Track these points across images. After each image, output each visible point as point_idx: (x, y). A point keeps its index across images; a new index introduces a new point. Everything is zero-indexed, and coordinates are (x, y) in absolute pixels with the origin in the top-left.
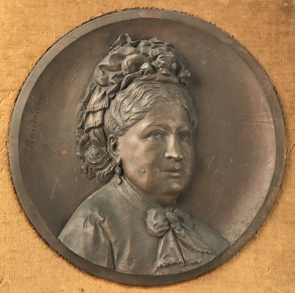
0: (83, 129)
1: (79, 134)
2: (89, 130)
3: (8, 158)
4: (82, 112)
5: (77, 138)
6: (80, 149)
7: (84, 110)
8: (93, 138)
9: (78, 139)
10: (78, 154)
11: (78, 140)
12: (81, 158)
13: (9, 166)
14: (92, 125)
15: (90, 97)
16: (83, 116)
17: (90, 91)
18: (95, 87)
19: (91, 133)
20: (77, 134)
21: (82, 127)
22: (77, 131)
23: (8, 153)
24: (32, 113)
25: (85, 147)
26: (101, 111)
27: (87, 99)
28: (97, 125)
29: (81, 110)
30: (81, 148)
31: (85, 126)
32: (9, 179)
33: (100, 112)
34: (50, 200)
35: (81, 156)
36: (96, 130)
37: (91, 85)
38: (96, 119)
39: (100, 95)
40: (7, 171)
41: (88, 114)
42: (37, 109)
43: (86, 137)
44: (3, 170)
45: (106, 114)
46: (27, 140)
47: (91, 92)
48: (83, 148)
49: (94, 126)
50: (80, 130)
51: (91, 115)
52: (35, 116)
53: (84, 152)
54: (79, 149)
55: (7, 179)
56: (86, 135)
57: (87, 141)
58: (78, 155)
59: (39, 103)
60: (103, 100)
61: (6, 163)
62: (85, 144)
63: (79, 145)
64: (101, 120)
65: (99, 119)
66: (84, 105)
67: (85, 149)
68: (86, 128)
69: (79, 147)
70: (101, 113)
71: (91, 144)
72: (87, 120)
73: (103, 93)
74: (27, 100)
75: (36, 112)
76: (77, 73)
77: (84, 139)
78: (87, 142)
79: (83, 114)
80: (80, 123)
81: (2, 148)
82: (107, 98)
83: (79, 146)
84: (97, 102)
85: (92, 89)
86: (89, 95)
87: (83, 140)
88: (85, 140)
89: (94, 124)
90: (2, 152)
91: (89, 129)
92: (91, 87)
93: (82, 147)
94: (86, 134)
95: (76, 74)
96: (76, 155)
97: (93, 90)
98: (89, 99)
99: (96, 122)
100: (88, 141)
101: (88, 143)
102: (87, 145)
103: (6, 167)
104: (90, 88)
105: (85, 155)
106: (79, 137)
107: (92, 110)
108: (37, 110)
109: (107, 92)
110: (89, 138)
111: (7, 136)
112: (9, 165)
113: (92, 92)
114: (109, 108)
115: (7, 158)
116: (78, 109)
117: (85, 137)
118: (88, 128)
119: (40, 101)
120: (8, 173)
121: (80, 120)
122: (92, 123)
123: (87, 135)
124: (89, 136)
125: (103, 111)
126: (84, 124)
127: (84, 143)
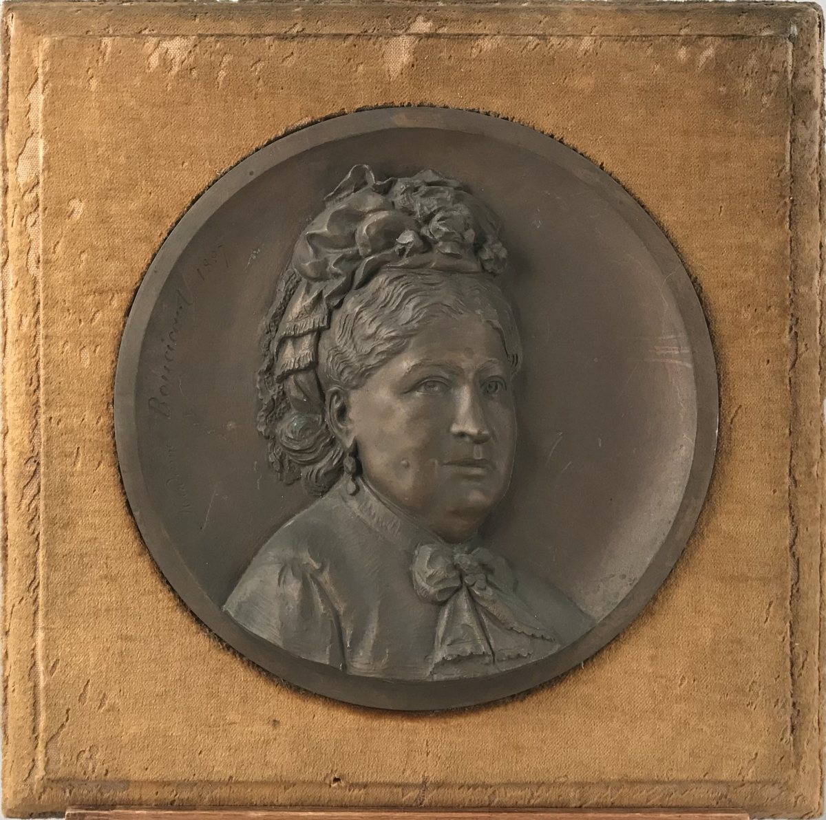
0: (272, 374)
1: (263, 384)
2: (285, 377)
3: (114, 436)
4: (268, 337)
5: (260, 394)
6: (266, 419)
7: (273, 333)
8: (294, 393)
9: (260, 396)
10: (262, 429)
11: (262, 400)
12: (268, 438)
13: (116, 455)
14: (292, 366)
15: (287, 304)
16: (271, 345)
17: (286, 292)
18: (298, 282)
19: (290, 383)
20: (258, 386)
21: (270, 369)
22: (258, 378)
23: (113, 427)
24: (162, 340)
25: (275, 413)
26: (312, 336)
27: (281, 308)
28: (303, 366)
29: (267, 333)
30: (269, 416)
31: (277, 369)
32: (116, 483)
33: (309, 337)
34: (203, 529)
35: (267, 435)
36: (301, 378)
37: (288, 277)
38: (300, 352)
39: (309, 300)
40: (111, 466)
41: (283, 342)
42: (172, 330)
43: (279, 392)
44: (102, 465)
45: (321, 342)
46: (152, 398)
47: (288, 293)
48: (272, 416)
49: (297, 367)
50: (266, 377)
51: (290, 343)
52: (168, 346)
53: (274, 426)
54: (263, 419)
55: (111, 484)
56: (279, 387)
57: (280, 400)
58: (261, 432)
59: (175, 319)
60: (315, 312)
61: (109, 449)
62: (277, 408)
63: (264, 408)
64: (311, 354)
65: (308, 351)
66: (274, 322)
67: (276, 419)
68: (278, 372)
69: (263, 413)
70: (311, 339)
71: (288, 407)
72: (280, 354)
73: (315, 294)
74: (153, 312)
75: (171, 338)
76: (257, 251)
77: (275, 397)
78: (281, 403)
79: (272, 342)
80: (264, 360)
81: (100, 417)
82: (324, 305)
83: (264, 411)
84: (303, 314)
85: (291, 286)
86: (284, 299)
87: (273, 399)
88: (277, 399)
89: (296, 364)
90: (99, 424)
91: (285, 375)
92: (289, 282)
93: (270, 413)
94: (277, 385)
95: (256, 254)
96: (258, 431)
97: (293, 288)
98: (285, 308)
99: (302, 360)
100: (283, 400)
101: (283, 406)
102: (280, 410)
103: (108, 457)
104: (286, 284)
105: (276, 431)
106: (262, 393)
107: (293, 333)
108: (172, 332)
109: (324, 291)
110: (284, 393)
111: (108, 392)
112: (115, 453)
113: (292, 292)
114: (329, 328)
115: (110, 438)
116: (259, 329)
117: (276, 391)
118: (283, 373)
119: (177, 313)
120: (113, 470)
121: (265, 356)
122: (293, 361)
123: (281, 388)
124: (285, 390)
125: (316, 333)
126: (273, 364)
127: (274, 404)
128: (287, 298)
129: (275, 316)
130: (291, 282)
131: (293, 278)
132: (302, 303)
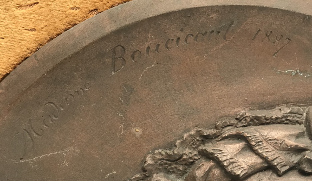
3: (66, 30)
4: (234, 121)
5: (179, 141)
6: (160, 160)
7: (240, 125)
9: (178, 142)
10: (149, 161)
11: (176, 146)
12: (144, 170)
13: (49, 40)
14: (224, 158)
15: (273, 123)
16: (228, 128)
17: (284, 117)
18: (297, 122)
19: (206, 165)
20: (185, 136)
21: (206, 139)
22: (193, 132)
23: (75, 24)
24: (182, 30)
25: (170, 165)
26: (262, 163)
27: (267, 120)
28: (229, 169)
29: (237, 119)
30: (164, 161)
31: (210, 144)
32: (21, 55)
33: (260, 161)
34: (21, 161)
35: (146, 169)
36: (217, 172)
38: (241, 159)
40: (37, 41)
41: (239, 137)
42: (195, 35)
43: (191, 158)
44: (33, 32)
46: (124, 48)
47: (284, 119)
48: (166, 164)
49: (225, 164)
50: (198, 138)
51: (241, 144)
52: (179, 38)
53: (158, 171)
55: (19, 51)
56: (196, 155)
58: (146, 162)
59: (206, 32)
60: (285, 154)
61: (52, 32)
63: (169, 152)
64: (245, 172)
65: (246, 167)
66: (252, 120)
67: (165, 168)
69: (164, 153)
71: (182, 173)
72: (225, 141)
73: (301, 145)
74: (203, 7)
75: (187, 37)
77: (185, 157)
78: (182, 165)
79: (230, 127)
80: (211, 129)
81: (79, 8)
83: (166, 153)
84: (276, 143)
85: (290, 118)
86: (277, 118)
87: (182, 156)
88: (184, 160)
89: (227, 162)
90: (72, 11)
91: (211, 156)
92: (293, 115)
93: (167, 160)
96: (145, 158)
97: (290, 121)
99: (235, 165)
100: (186, 164)
101: (181, 168)
102: (176, 167)
103: (43, 35)
104: (290, 113)
106: (182, 143)
108: (193, 35)
110: (192, 163)
111: (108, 4)
112: (51, 39)
113: (286, 122)
114: (279, 176)
115: (63, 27)
116: (236, 110)
117: (190, 155)
118: (212, 154)
119: (213, 31)
120: (33, 46)
121: (216, 128)
122: (229, 157)
123: (196, 158)
124: (196, 163)
125: (266, 165)
127: (177, 159)
128: (279, 121)
129: (257, 118)
130: (294, 117)
131: (298, 116)
132: (285, 136)
